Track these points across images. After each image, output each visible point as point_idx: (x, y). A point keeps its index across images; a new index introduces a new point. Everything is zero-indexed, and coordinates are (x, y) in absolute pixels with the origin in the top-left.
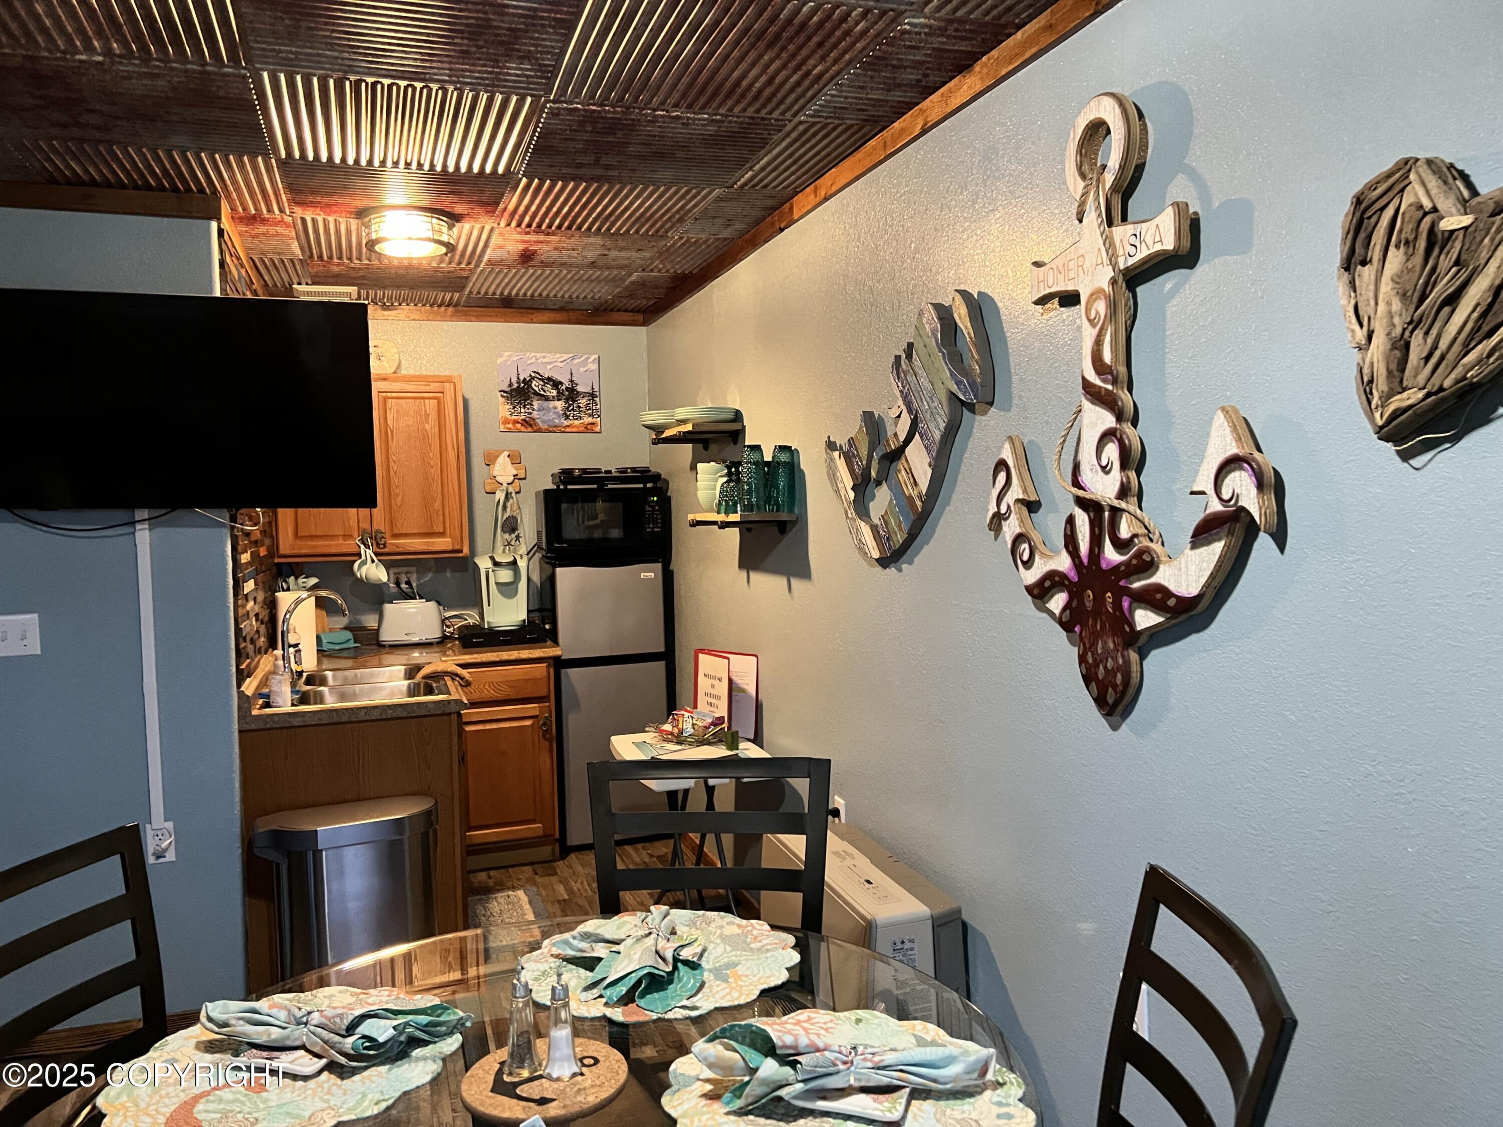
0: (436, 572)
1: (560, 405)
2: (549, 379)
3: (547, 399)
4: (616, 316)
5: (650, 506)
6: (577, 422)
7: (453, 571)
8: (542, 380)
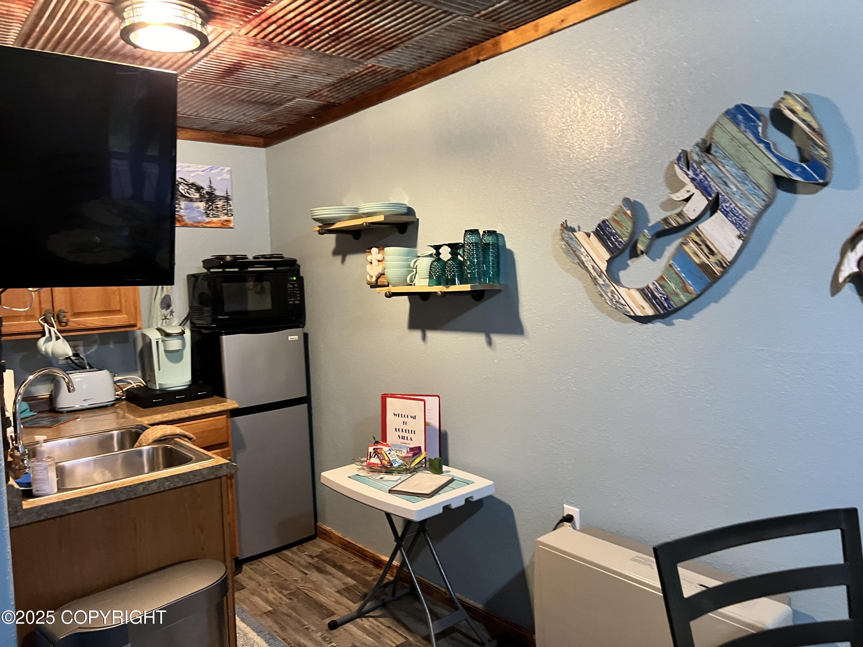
0: (100, 345)
1: (202, 205)
2: (193, 184)
3: (191, 200)
4: (243, 138)
5: (291, 284)
6: (215, 219)
7: (116, 342)
8: (187, 185)
